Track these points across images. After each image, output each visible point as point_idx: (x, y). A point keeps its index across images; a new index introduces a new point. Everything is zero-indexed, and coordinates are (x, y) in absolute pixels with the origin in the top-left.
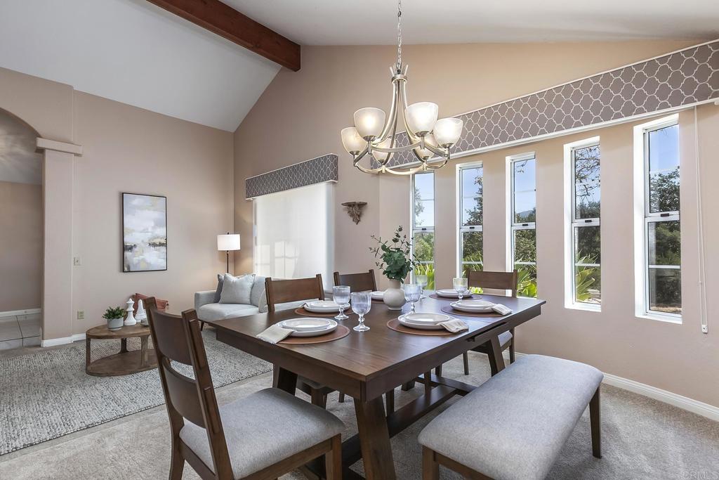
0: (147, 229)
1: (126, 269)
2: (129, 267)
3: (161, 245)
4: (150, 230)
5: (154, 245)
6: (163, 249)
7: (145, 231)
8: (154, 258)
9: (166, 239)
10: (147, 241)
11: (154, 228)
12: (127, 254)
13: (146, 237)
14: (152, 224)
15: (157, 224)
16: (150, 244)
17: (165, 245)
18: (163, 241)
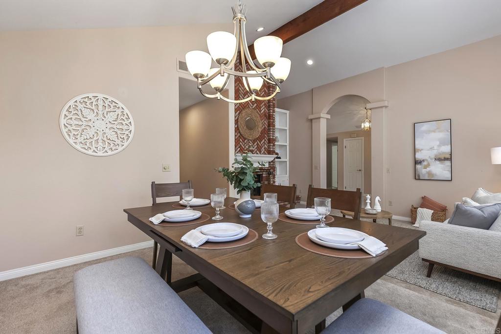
0: (434, 147)
1: (417, 177)
2: (419, 176)
3: (446, 159)
4: (435, 148)
5: (440, 160)
6: (448, 163)
7: (432, 149)
8: (440, 170)
9: (451, 155)
10: (433, 157)
11: (439, 146)
12: (418, 166)
13: (433, 153)
14: (438, 143)
15: (442, 143)
16: (436, 159)
17: (450, 159)
18: (449, 156)
